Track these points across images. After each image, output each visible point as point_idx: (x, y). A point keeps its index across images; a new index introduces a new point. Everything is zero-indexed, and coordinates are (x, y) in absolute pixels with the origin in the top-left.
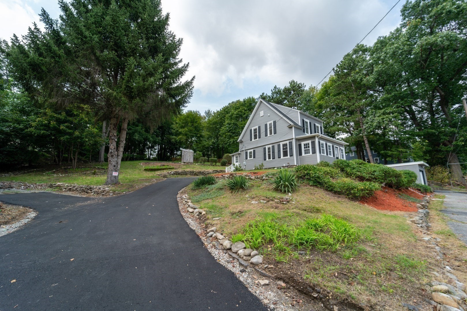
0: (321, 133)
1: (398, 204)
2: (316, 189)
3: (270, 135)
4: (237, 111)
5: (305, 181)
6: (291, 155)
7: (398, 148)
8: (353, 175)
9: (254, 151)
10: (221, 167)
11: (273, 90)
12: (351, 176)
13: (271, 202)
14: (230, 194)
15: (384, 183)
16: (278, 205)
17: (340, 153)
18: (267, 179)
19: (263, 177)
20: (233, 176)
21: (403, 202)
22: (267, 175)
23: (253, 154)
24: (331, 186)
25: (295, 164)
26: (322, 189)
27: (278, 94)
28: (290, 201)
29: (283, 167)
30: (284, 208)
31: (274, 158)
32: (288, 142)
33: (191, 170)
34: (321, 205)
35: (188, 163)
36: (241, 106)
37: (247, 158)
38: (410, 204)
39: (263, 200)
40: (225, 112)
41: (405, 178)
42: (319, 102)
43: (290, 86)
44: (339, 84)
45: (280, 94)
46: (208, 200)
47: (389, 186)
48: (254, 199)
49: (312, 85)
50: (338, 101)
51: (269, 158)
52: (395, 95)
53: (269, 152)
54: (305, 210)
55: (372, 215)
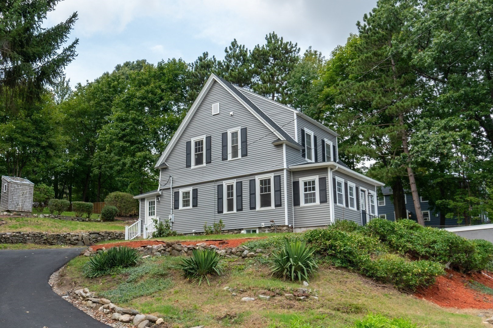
0: (335, 160)
1: (469, 297)
2: (347, 274)
3: (233, 157)
4: (143, 91)
5: (327, 260)
6: (279, 204)
7: (465, 195)
8: (400, 249)
9: (195, 191)
10: (104, 224)
11: (228, 50)
12: (398, 249)
13: (278, 298)
14: (189, 286)
15: (449, 263)
16: (292, 302)
17: (369, 203)
18: (252, 256)
19: (243, 251)
20: (174, 248)
21: (475, 294)
22: (252, 248)
23: (193, 198)
24: (371, 268)
25: (286, 224)
26: (356, 274)
27: (240, 60)
28: (309, 295)
29: (260, 228)
30: (303, 308)
31: (241, 210)
32: (271, 176)
33: (36, 231)
34: (360, 301)
35: (19, 213)
36: (153, 80)
37: (176, 207)
38: (485, 298)
39: (264, 294)
40: (110, 88)
41: (479, 253)
42: (327, 90)
43: (267, 46)
44: (367, 57)
45: (244, 60)
46: (143, 298)
47: (455, 267)
48: (245, 293)
49: (310, 47)
50: (366, 92)
51: (230, 208)
52: (466, 94)
53: (230, 194)
54: (338, 310)
55: (436, 315)
